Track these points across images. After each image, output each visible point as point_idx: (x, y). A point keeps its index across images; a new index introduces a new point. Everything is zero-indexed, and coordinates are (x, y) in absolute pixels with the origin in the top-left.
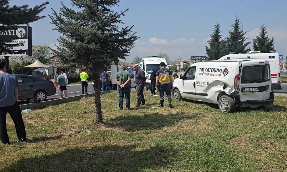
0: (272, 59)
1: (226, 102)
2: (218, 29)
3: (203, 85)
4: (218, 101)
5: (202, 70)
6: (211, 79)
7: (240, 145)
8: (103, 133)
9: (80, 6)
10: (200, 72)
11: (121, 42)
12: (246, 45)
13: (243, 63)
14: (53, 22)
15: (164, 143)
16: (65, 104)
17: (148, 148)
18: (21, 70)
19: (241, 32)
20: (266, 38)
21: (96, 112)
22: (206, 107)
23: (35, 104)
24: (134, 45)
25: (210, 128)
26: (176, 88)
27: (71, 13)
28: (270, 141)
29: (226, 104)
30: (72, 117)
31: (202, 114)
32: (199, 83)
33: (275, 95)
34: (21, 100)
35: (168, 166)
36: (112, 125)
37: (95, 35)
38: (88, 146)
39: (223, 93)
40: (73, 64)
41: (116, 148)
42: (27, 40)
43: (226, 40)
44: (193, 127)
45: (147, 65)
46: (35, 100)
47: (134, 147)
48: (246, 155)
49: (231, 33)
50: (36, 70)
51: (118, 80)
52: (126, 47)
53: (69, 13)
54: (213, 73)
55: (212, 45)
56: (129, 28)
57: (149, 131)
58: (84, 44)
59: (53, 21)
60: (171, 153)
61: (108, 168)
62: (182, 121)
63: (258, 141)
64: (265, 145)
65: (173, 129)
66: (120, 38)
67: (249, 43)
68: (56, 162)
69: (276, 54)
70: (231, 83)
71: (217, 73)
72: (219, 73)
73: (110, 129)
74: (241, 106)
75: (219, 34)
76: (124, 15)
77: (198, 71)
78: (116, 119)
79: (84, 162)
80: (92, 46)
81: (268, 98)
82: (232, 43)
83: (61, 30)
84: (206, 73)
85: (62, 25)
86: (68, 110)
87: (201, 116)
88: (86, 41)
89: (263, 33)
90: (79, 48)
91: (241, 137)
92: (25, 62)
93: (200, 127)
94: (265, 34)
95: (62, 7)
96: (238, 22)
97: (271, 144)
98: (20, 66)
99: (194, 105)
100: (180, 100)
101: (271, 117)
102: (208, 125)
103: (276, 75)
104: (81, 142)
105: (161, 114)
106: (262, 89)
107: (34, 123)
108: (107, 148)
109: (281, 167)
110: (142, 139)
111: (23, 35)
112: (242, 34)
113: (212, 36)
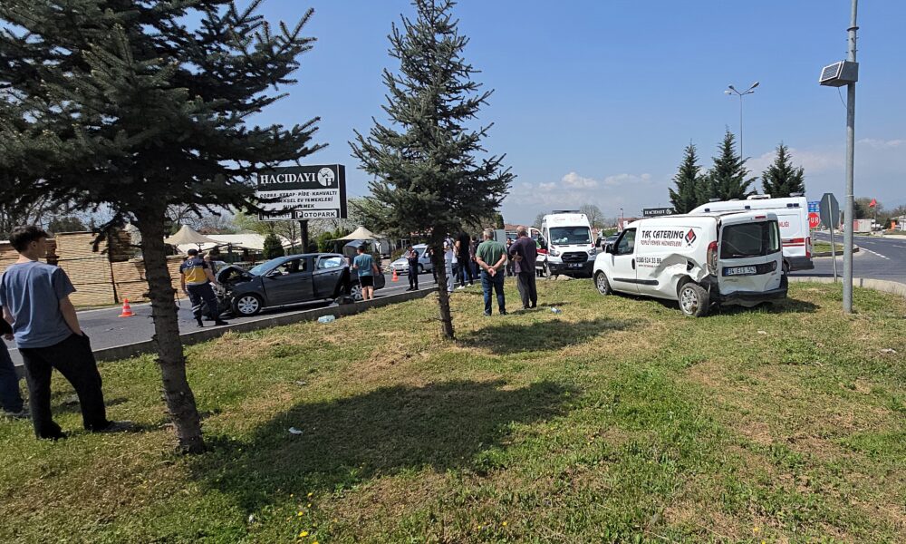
0: (794, 210)
1: (692, 297)
2: (693, 154)
3: (649, 264)
4: (678, 294)
5: (647, 234)
6: (664, 252)
7: (705, 377)
8: (452, 357)
9: (406, 123)
10: (644, 239)
11: (484, 188)
12: (748, 183)
13: (722, 218)
14: (355, 155)
15: (558, 377)
16: (395, 306)
17: (527, 385)
18: (333, 247)
19: (738, 158)
20: (789, 169)
21: (441, 318)
22: (655, 305)
23: (345, 307)
24: (508, 190)
25: (655, 347)
26: (599, 271)
27: (390, 136)
28: (765, 369)
29: (693, 299)
30: (404, 328)
31: (646, 321)
32: (641, 260)
33: (790, 279)
34: (325, 299)
35: (556, 418)
36: (471, 343)
37: (429, 174)
38: (419, 382)
39: (687, 279)
40: (395, 230)
41: (469, 385)
42: (338, 190)
43: (709, 174)
44: (619, 347)
45: (551, 229)
46: (345, 299)
47: (502, 383)
48: (711, 398)
49: (718, 162)
50: (348, 244)
51: (483, 260)
52: (494, 195)
53: (387, 137)
54: (667, 240)
55: (681, 186)
56: (495, 160)
57: (535, 353)
58: (411, 193)
59: (356, 153)
60: (567, 394)
61: (446, 422)
62: (603, 334)
63: (740, 370)
64: (754, 378)
65: (582, 350)
66: (480, 179)
67: (753, 180)
68: (355, 411)
69: (801, 200)
70: (701, 259)
71: (675, 240)
72: (679, 240)
73: (466, 349)
74: (723, 304)
75: (695, 164)
76: (485, 135)
77: (639, 235)
78: (480, 331)
79: (405, 410)
80: (425, 195)
81: (778, 286)
82: (721, 181)
83: (372, 168)
84: (655, 240)
85: (373, 159)
86: (399, 315)
87: (642, 324)
88: (412, 186)
89: (782, 160)
90: (401, 201)
91: (710, 364)
92: (341, 231)
93: (634, 345)
94: (786, 160)
95: (374, 126)
96: (730, 140)
97: (767, 375)
98: (331, 238)
99: (633, 304)
100: (608, 294)
101: (781, 324)
102: (651, 341)
103: (801, 240)
104: (408, 375)
105: (565, 322)
106: (762, 269)
107: (334, 340)
108: (453, 385)
109: (776, 418)
110: (519, 369)
111: (329, 180)
112: (739, 161)
113: (682, 169)
